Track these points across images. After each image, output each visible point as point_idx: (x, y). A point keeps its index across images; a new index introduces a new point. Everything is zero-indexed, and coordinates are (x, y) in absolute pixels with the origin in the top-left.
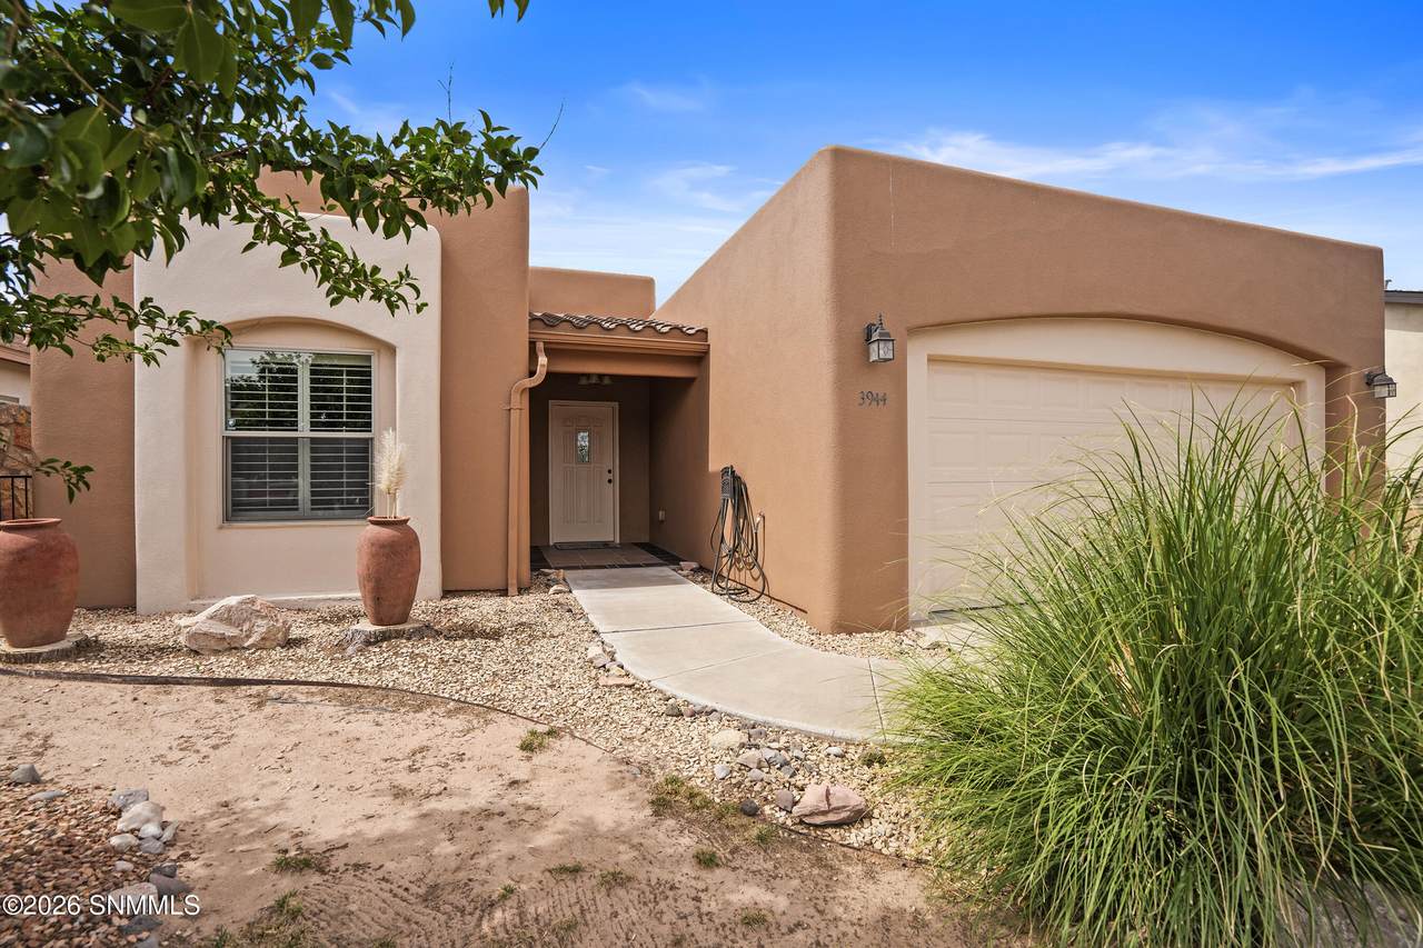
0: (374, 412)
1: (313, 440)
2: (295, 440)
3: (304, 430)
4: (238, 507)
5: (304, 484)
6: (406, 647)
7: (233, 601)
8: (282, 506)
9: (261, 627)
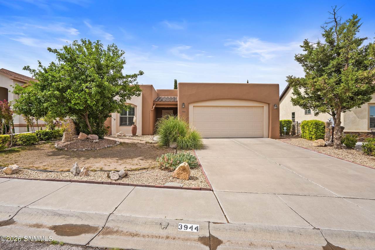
0: (135, 112)
1: (129, 117)
2: (127, 117)
3: (128, 116)
4: (121, 124)
5: (128, 123)
6: (135, 137)
7: (121, 132)
8: (125, 125)
9: (123, 135)
